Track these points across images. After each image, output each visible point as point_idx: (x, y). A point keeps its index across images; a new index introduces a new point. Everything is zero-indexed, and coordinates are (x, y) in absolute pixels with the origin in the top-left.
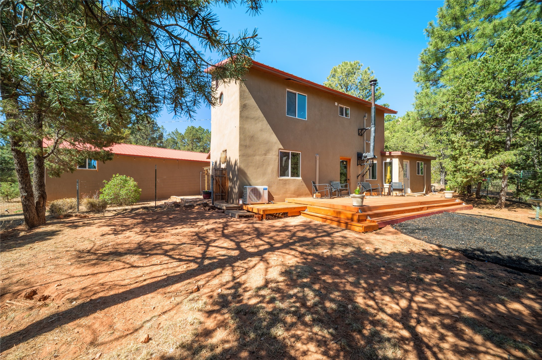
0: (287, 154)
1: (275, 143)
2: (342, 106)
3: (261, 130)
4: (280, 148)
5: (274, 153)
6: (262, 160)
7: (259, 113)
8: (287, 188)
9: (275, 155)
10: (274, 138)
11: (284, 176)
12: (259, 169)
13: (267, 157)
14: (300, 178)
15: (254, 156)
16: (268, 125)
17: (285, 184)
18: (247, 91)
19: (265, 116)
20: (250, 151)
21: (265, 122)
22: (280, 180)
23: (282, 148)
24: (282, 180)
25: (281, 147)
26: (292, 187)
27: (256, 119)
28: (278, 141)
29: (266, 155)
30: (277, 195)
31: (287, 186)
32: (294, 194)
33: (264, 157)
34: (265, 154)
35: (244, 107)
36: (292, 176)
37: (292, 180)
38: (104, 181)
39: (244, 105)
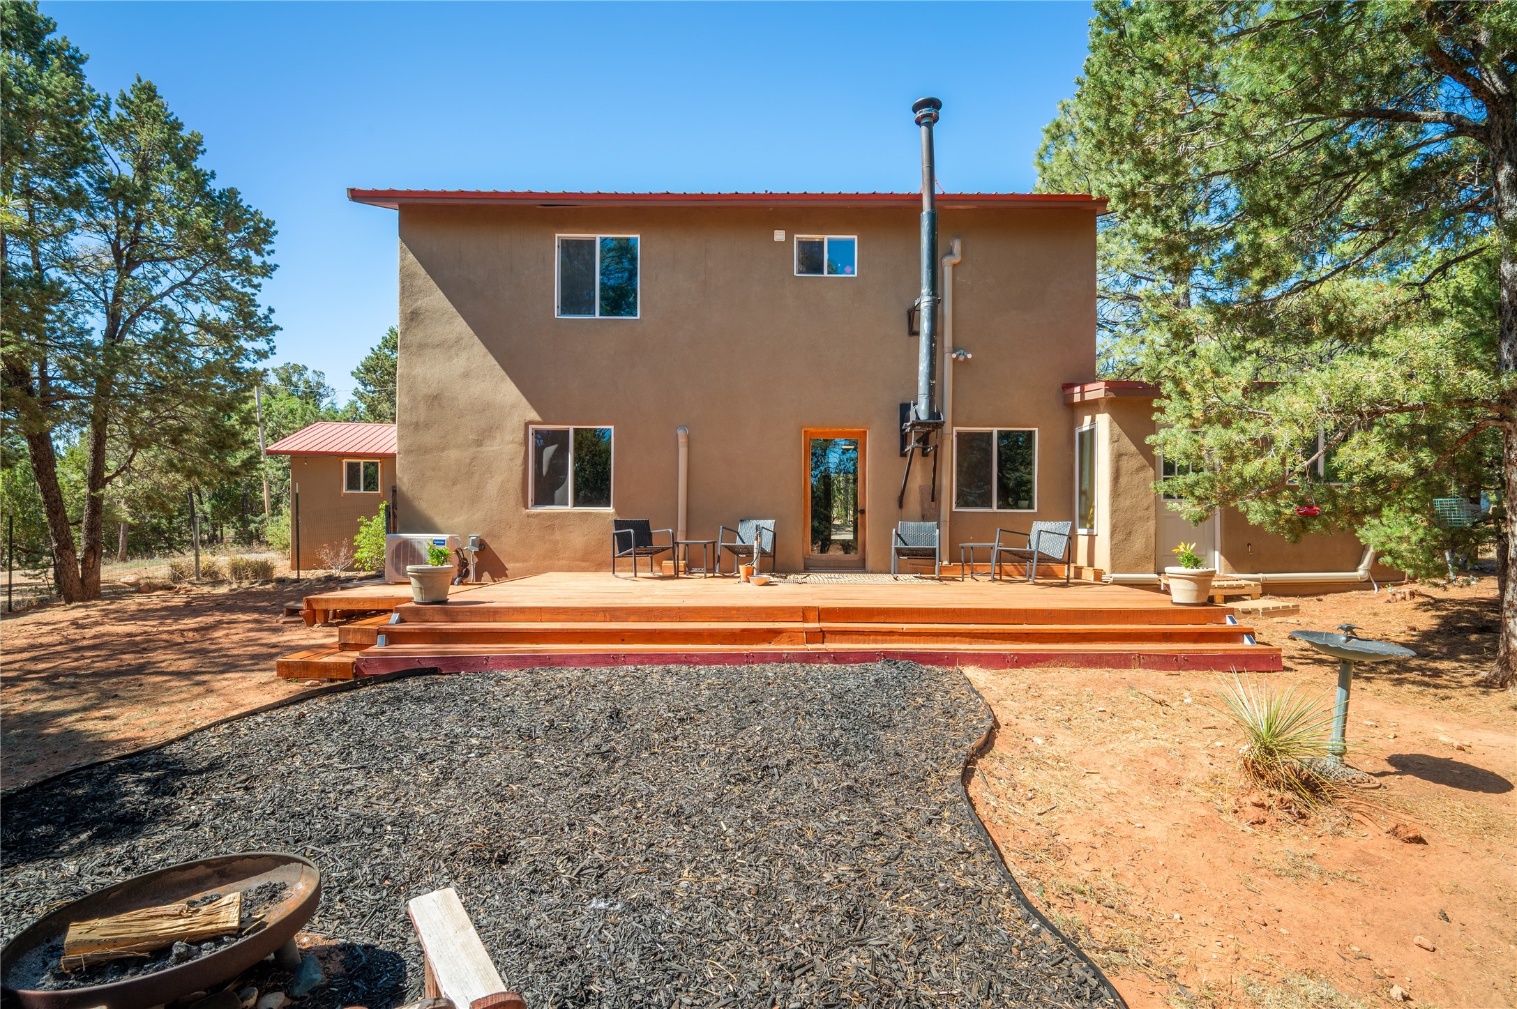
0: (559, 438)
1: (513, 406)
2: (816, 237)
3: (466, 375)
4: (528, 419)
5: (508, 438)
6: (468, 461)
7: (460, 326)
8: (556, 542)
9: (513, 442)
10: (509, 392)
11: (551, 502)
12: (458, 487)
13: (483, 449)
14: (610, 510)
15: (443, 450)
16: (490, 357)
17: (551, 528)
18: (422, 272)
19: (478, 332)
20: (429, 438)
21: (479, 348)
22: (529, 516)
23: (538, 418)
24: (539, 514)
25: (534, 415)
26: (578, 539)
27: (450, 347)
28: (524, 400)
29: (481, 445)
30: (517, 561)
31: (558, 536)
32: (584, 560)
33: (473, 450)
34: (479, 443)
35: (412, 320)
36: (576, 503)
37: (573, 514)
38: (362, 519)
39: (412, 313)
